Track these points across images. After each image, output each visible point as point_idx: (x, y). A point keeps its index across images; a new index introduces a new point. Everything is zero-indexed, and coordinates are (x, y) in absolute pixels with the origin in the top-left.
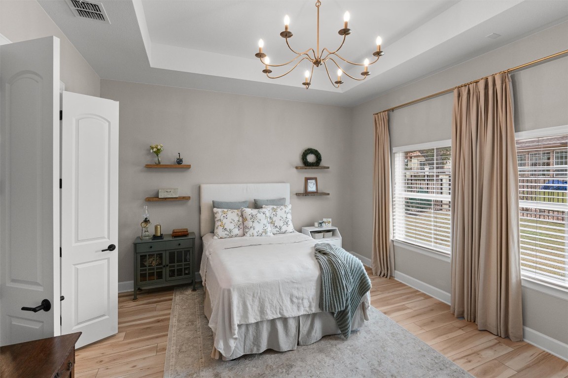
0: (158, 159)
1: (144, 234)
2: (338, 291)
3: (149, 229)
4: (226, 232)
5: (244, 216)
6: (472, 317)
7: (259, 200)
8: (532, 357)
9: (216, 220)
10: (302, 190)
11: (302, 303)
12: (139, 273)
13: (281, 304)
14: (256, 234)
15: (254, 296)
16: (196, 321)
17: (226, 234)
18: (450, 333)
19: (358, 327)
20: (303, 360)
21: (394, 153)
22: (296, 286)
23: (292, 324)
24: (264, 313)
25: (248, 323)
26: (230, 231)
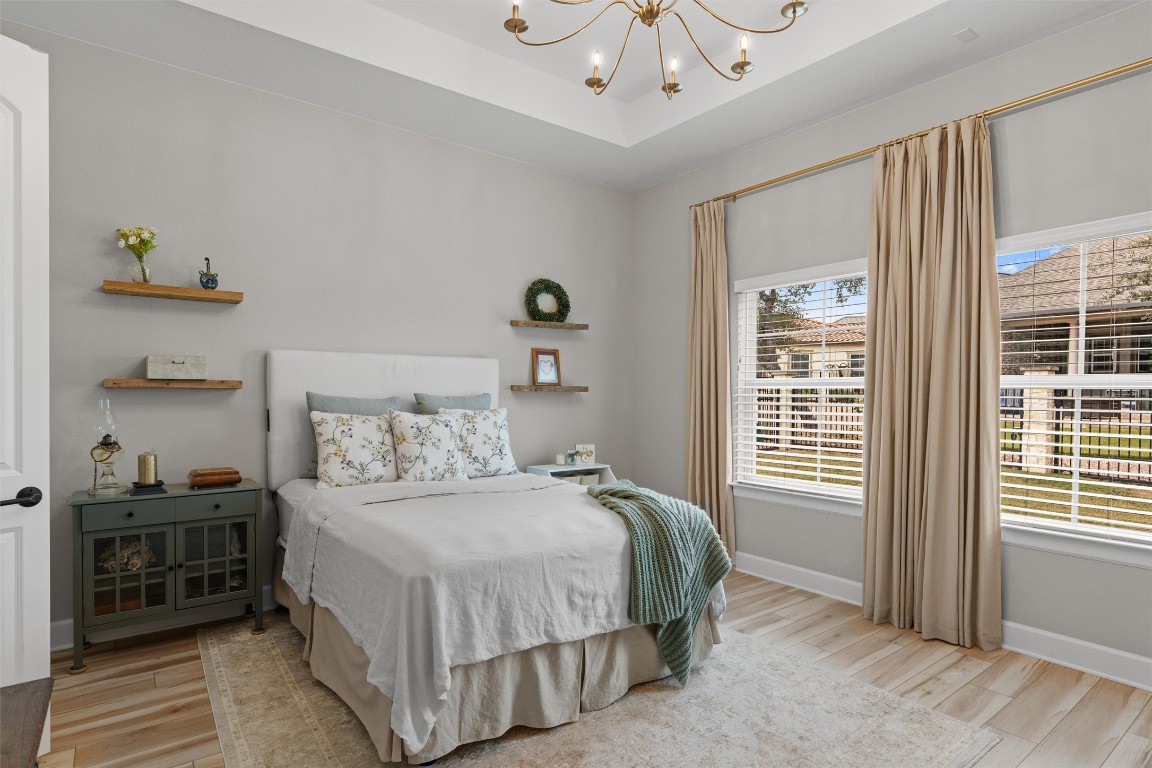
0: (143, 271)
1: (100, 481)
2: (669, 576)
3: (115, 468)
4: (352, 471)
5: (397, 431)
6: (907, 618)
7: (427, 395)
8: (1025, 672)
9: (320, 440)
10: (524, 379)
11: (594, 606)
12: (90, 590)
13: (549, 611)
14: (431, 476)
15: (486, 594)
16: (291, 697)
17: (351, 477)
18: (875, 651)
19: (700, 660)
20: (602, 738)
21: (737, 293)
22: (581, 566)
23: (569, 658)
24: (511, 634)
25: (473, 661)
26: (363, 468)
